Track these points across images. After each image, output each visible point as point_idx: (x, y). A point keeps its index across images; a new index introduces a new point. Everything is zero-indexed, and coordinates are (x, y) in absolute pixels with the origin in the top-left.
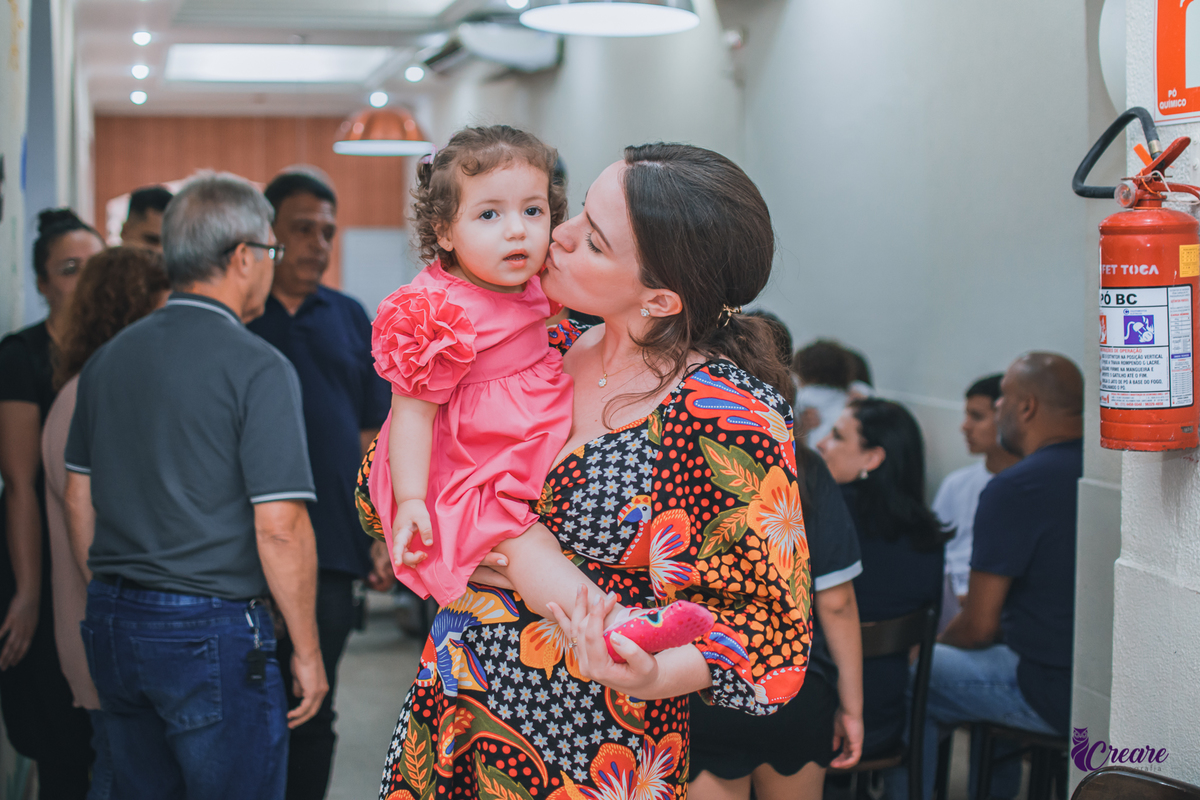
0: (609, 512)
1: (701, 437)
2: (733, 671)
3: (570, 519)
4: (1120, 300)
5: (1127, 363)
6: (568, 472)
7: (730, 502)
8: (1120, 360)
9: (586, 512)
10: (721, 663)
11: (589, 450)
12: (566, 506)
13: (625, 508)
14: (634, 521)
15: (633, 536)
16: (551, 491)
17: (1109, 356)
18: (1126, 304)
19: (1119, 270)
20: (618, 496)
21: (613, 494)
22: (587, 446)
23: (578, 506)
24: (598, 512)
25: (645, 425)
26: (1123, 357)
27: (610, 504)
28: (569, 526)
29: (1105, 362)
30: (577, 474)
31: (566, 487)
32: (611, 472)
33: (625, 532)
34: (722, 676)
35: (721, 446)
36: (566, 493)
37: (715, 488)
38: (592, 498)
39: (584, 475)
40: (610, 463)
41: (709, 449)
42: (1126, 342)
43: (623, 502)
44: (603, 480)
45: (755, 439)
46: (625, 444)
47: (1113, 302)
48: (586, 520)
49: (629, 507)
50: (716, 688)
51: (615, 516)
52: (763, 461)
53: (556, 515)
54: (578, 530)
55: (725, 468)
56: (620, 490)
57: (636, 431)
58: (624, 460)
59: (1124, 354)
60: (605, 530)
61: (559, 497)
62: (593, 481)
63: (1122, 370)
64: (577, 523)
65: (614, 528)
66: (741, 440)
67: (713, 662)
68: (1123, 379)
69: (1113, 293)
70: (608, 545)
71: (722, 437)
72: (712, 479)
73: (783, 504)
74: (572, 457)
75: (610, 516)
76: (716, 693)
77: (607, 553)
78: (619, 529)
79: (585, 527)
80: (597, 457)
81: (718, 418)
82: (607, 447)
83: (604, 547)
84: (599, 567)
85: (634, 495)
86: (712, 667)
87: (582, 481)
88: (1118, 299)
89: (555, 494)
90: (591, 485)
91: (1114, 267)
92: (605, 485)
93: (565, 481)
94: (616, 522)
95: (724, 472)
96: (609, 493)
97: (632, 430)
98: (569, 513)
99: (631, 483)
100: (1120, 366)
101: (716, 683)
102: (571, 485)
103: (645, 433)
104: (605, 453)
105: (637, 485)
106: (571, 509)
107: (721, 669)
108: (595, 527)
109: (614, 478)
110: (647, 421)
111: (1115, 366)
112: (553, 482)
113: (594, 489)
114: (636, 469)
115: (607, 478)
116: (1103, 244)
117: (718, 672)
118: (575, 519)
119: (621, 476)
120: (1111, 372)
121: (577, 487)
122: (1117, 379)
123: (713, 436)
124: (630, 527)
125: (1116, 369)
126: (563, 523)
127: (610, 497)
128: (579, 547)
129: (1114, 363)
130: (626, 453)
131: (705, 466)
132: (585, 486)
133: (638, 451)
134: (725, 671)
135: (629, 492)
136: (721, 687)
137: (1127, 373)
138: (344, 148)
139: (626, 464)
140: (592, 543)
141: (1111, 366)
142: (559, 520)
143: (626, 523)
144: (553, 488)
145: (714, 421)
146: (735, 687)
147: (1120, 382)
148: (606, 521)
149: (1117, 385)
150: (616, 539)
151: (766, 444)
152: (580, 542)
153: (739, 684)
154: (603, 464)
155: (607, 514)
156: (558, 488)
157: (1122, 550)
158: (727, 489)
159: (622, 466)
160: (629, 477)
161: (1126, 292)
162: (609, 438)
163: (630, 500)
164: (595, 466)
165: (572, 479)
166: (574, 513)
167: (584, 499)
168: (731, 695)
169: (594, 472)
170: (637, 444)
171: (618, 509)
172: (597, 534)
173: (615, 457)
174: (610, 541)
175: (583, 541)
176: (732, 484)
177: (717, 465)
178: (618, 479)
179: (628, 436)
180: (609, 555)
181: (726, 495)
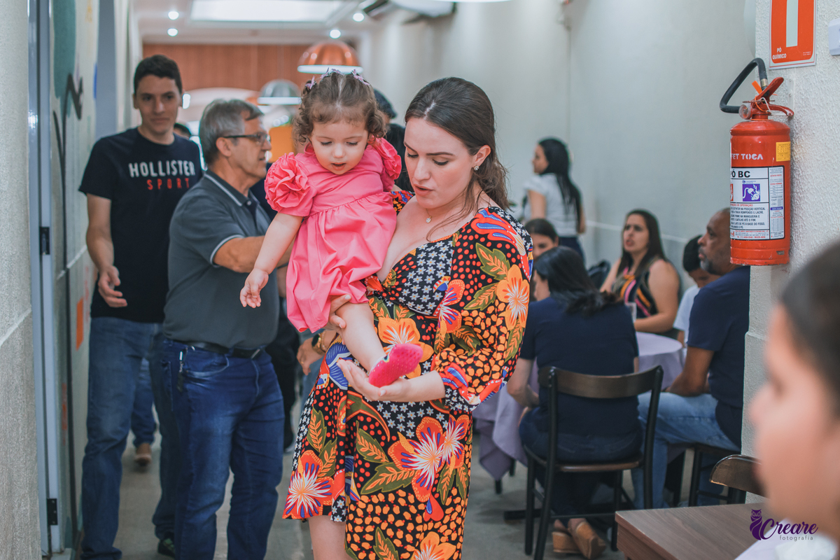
0: (429, 284)
1: (477, 244)
2: (457, 391)
3: (406, 288)
4: (741, 174)
5: (744, 212)
6: (406, 263)
7: (490, 280)
8: (740, 211)
9: (416, 284)
10: (452, 386)
11: (418, 251)
12: (404, 280)
13: (438, 282)
14: (442, 290)
15: (441, 299)
16: (395, 274)
17: (734, 208)
18: (744, 177)
19: (740, 157)
20: (434, 275)
21: (431, 274)
22: (417, 249)
23: (411, 280)
24: (423, 284)
25: (451, 238)
26: (742, 209)
27: (429, 280)
28: (406, 292)
29: (733, 212)
30: (411, 263)
31: (405, 270)
32: (431, 262)
33: (437, 296)
34: (451, 393)
35: (488, 249)
36: (405, 274)
37: (482, 273)
38: (419, 276)
39: (416, 264)
40: (431, 258)
41: (481, 251)
42: (744, 200)
43: (437, 279)
44: (426, 266)
45: (508, 246)
46: (439, 248)
47: (737, 176)
48: (415, 288)
49: (440, 282)
50: (448, 399)
51: (432, 287)
52: (510, 259)
53: (397, 286)
54: (410, 294)
55: (489, 262)
56: (435, 272)
57: (446, 242)
58: (439, 257)
59: (742, 207)
60: (426, 294)
61: (400, 276)
62: (420, 267)
63: (742, 216)
64: (411, 290)
65: (431, 294)
66: (500, 245)
67: (447, 384)
68: (742, 222)
69: (737, 170)
70: (427, 303)
71: (489, 244)
72: (481, 268)
73: (516, 289)
74: (409, 255)
75: (429, 286)
76: (447, 401)
77: (426, 308)
78: (434, 294)
79: (415, 293)
80: (423, 254)
81: (488, 234)
82: (429, 250)
83: (425, 304)
84: (423, 318)
85: (443, 276)
86: (446, 387)
87: (414, 267)
88: (739, 174)
89: (397, 275)
90: (419, 269)
91: (737, 155)
92: (427, 269)
93: (404, 267)
94: (432, 290)
95: (488, 264)
96: (429, 274)
97: (443, 241)
98: (406, 284)
99: (442, 269)
100: (740, 214)
101: (448, 396)
102: (408, 269)
103: (451, 243)
104: (428, 252)
105: (445, 270)
106: (407, 282)
107: (451, 389)
108: (421, 293)
109: (432, 265)
110: (452, 237)
111: (738, 214)
112: (397, 269)
113: (421, 271)
114: (445, 262)
115: (428, 266)
116: (732, 140)
117: (449, 390)
118: (409, 288)
119: (436, 265)
120: (735, 218)
121: (411, 270)
122: (739, 222)
123: (484, 244)
124: (440, 293)
125: (738, 216)
126: (402, 291)
127: (430, 276)
128: (410, 304)
129: (737, 212)
130: (440, 253)
131: (477, 260)
132: (416, 270)
133: (446, 252)
134: (453, 391)
135: (441, 274)
136: (450, 398)
137: (744, 218)
138: (303, 69)
139: (440, 258)
140: (418, 302)
141: (735, 214)
142: (399, 289)
143: (438, 291)
144: (396, 272)
145: (485, 236)
146: (458, 399)
147: (740, 224)
148: (427, 289)
149: (739, 225)
150: (432, 300)
151: (513, 251)
152: (411, 301)
153: (460, 398)
154: (427, 258)
155: (427, 285)
156: (400, 271)
157: (750, 327)
158: (489, 274)
159: (437, 259)
160: (441, 265)
161: (744, 170)
162: (430, 245)
163: (441, 278)
164: (422, 259)
165: (408, 266)
166: (409, 284)
167: (415, 277)
168: (455, 403)
169: (421, 262)
170: (446, 248)
171: (434, 282)
172: (421, 297)
173: (434, 255)
174: (429, 301)
175: (414, 301)
176: (492, 271)
177: (485, 260)
178: (434, 267)
179: (442, 244)
180: (428, 310)
181: (488, 277)
